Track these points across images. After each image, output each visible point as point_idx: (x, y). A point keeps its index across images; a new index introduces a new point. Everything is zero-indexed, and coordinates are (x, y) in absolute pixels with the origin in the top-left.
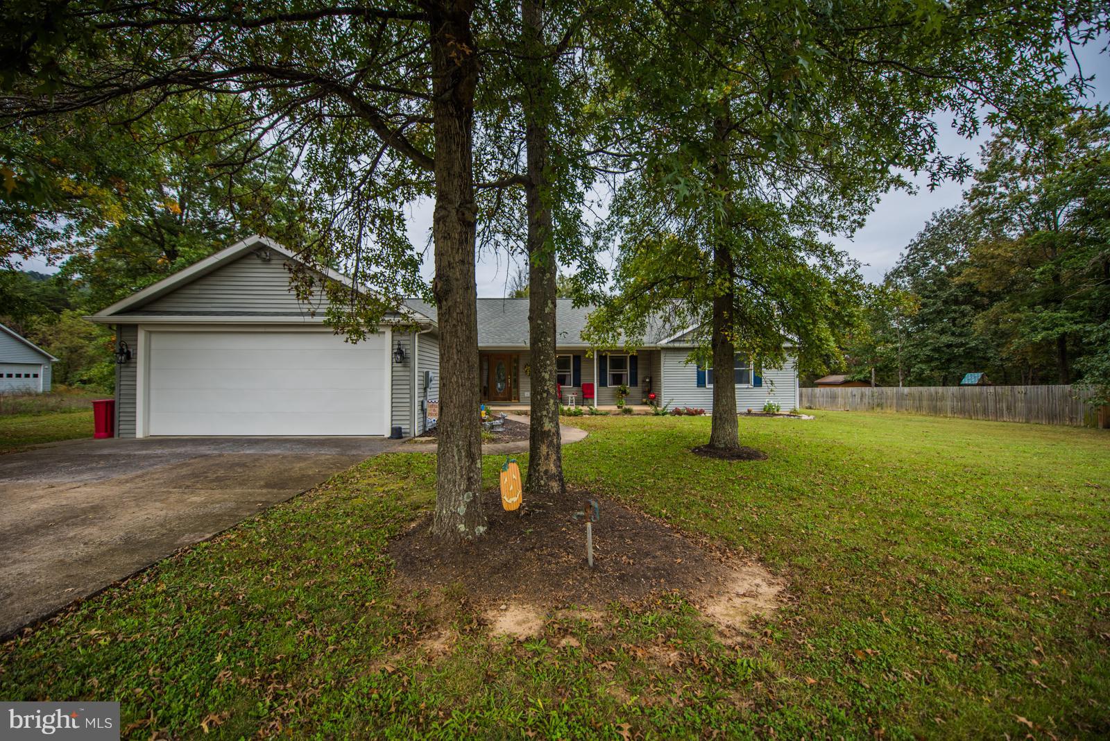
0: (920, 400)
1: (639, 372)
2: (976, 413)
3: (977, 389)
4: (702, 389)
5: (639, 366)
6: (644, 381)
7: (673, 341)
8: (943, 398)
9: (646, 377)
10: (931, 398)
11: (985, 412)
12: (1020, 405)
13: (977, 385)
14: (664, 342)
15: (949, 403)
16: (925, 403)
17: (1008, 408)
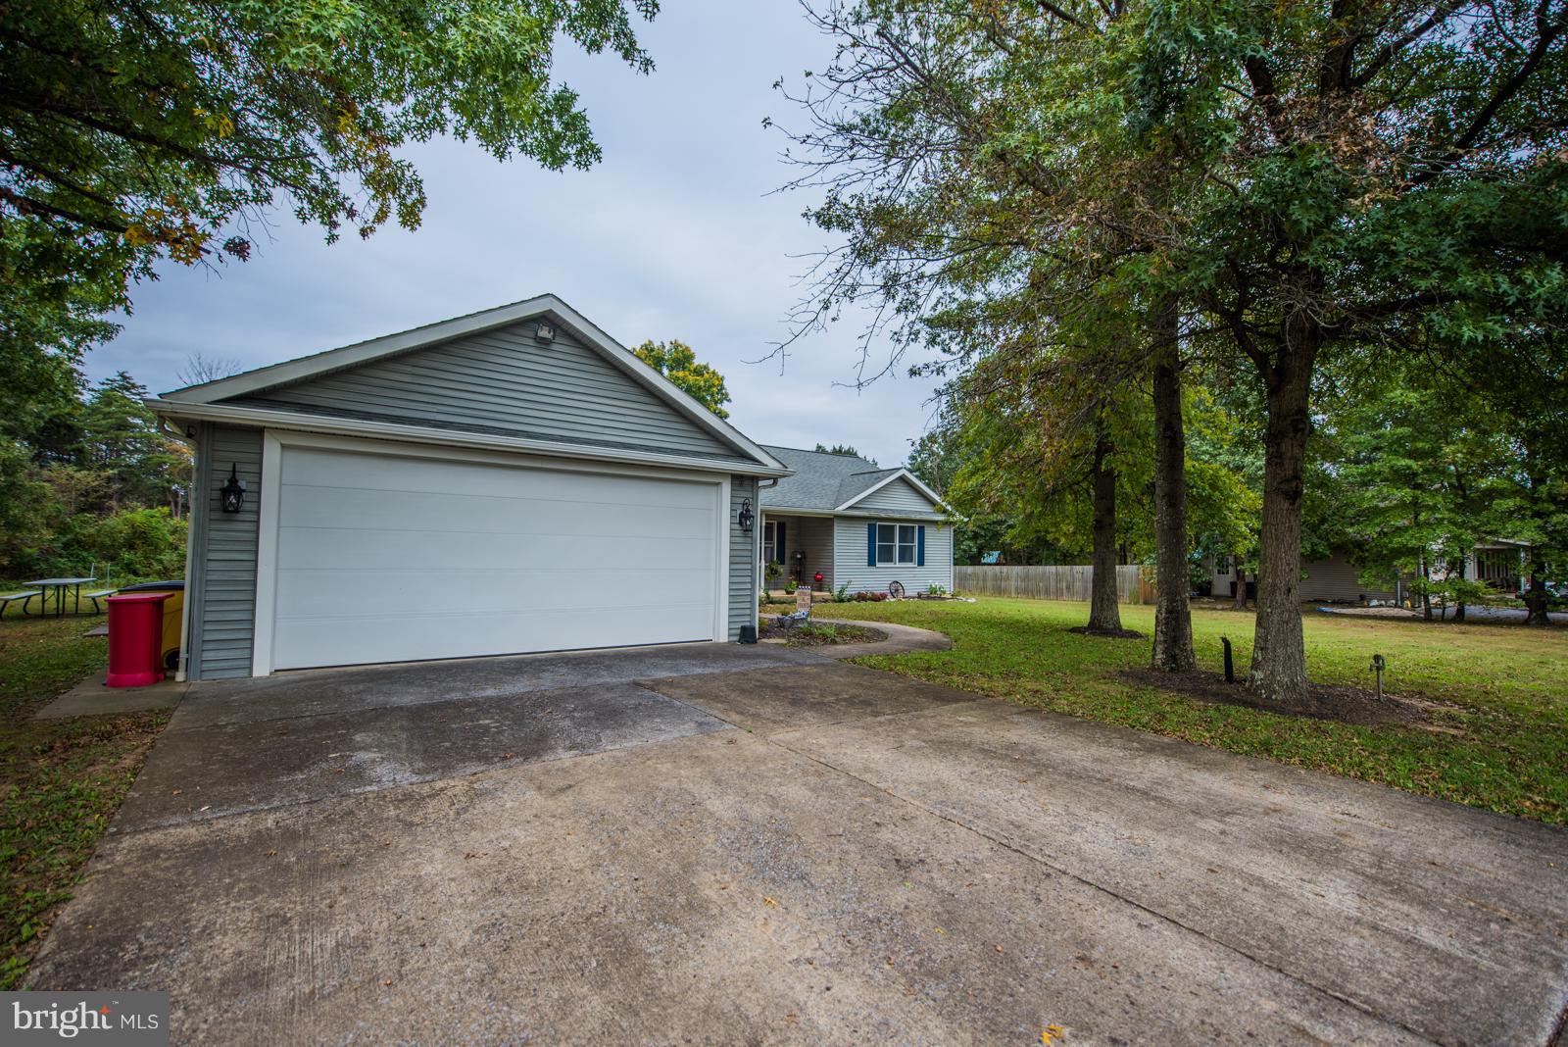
0: (984, 580)
1: (787, 544)
2: (1039, 592)
3: (997, 568)
4: (872, 569)
5: (787, 537)
6: (793, 557)
7: (850, 508)
8: (1007, 578)
9: (796, 552)
10: (995, 578)
11: (1047, 592)
12: (1078, 584)
13: (997, 564)
14: (841, 509)
15: (1013, 584)
16: (989, 584)
17: (1068, 588)
